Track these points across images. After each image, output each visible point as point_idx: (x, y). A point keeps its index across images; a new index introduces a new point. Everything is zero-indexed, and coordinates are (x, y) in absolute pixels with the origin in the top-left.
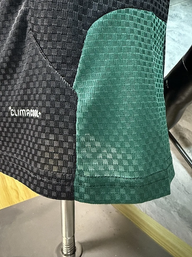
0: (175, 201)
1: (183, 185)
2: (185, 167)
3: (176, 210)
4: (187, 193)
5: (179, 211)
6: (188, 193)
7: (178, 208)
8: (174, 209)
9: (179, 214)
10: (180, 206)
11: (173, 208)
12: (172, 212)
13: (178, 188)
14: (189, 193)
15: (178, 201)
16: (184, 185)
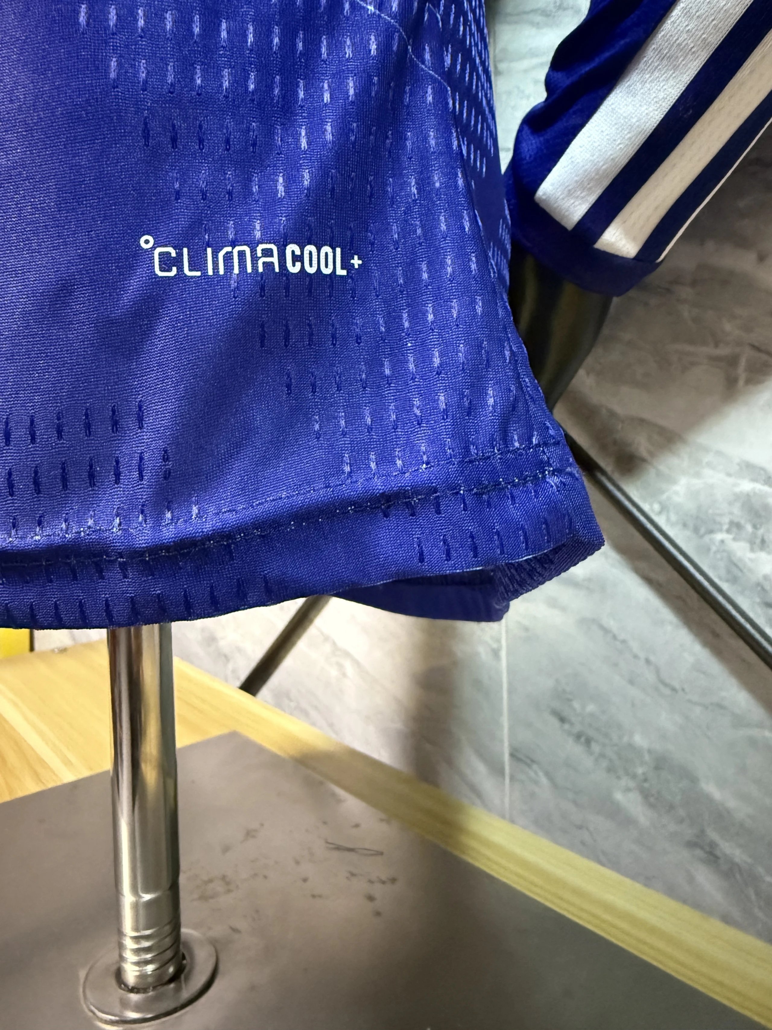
0: (625, 739)
1: (648, 661)
2: (649, 581)
3: (632, 784)
4: (667, 691)
5: (646, 780)
6: (674, 690)
7: (640, 771)
8: (625, 781)
9: (646, 795)
10: (647, 757)
11: (619, 778)
12: (619, 796)
13: (631, 682)
14: (677, 686)
15: (639, 740)
16: (652, 658)
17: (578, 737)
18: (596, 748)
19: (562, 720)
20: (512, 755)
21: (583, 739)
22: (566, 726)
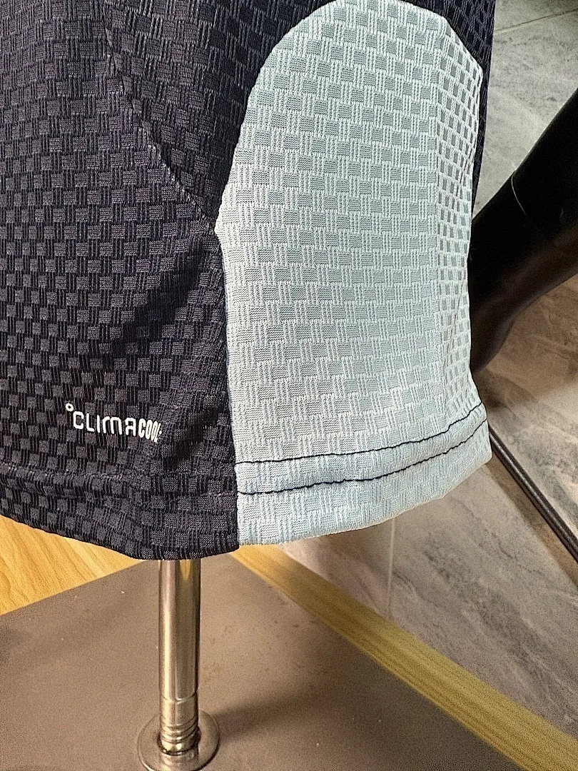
0: (473, 580)
1: (494, 536)
3: (475, 607)
4: (505, 556)
5: (484, 607)
6: (509, 556)
7: (481, 600)
8: (470, 605)
9: (484, 616)
10: (487, 594)
11: (466, 601)
13: (480, 545)
14: (512, 555)
15: (481, 581)
16: (497, 534)
17: (441, 571)
18: (452, 580)
19: (431, 559)
20: (394, 573)
21: (444, 573)
22: (434, 563)
